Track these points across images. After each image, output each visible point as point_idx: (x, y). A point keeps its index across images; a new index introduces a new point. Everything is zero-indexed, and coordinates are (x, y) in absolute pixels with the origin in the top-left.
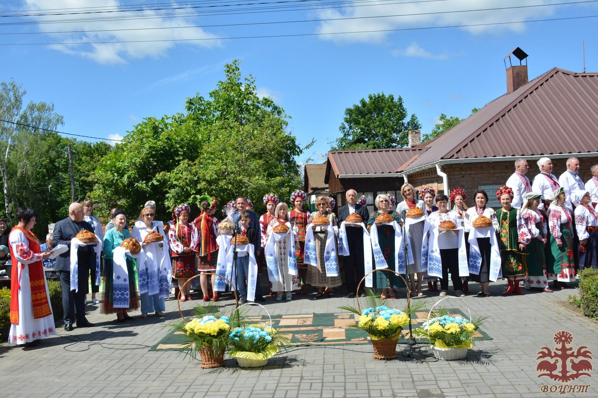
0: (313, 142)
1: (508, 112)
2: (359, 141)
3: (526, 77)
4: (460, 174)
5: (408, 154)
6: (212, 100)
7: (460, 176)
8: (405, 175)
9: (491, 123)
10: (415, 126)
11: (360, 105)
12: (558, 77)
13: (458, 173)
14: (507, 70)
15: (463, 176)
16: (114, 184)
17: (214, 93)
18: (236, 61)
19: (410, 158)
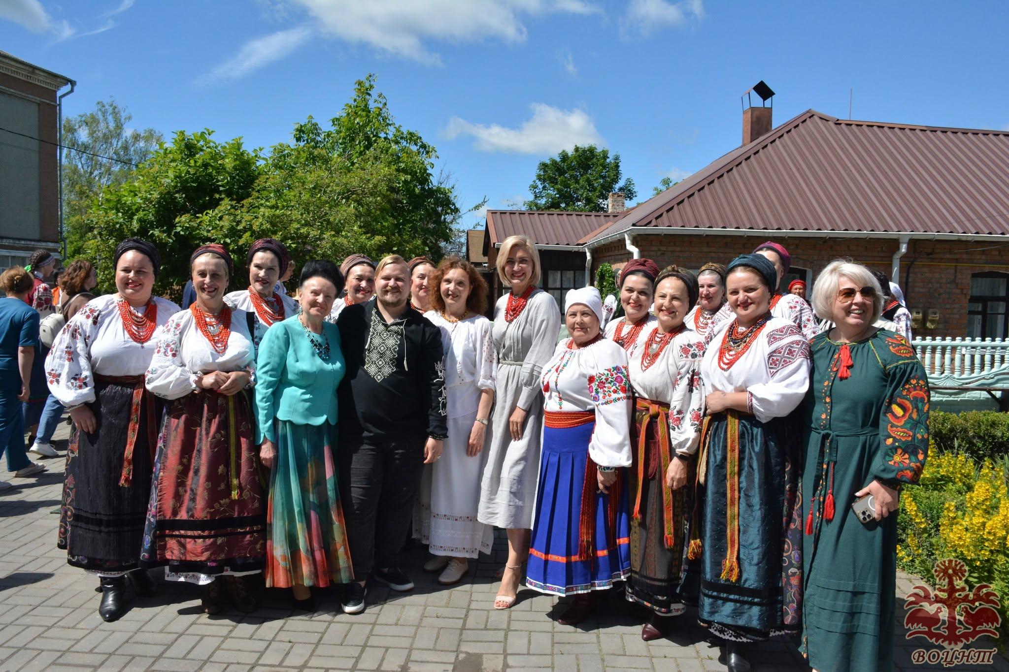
0: (484, 202)
1: (737, 166)
2: (554, 205)
3: (770, 123)
4: (659, 250)
5: (597, 221)
6: (333, 129)
7: (659, 253)
8: (588, 249)
9: (710, 179)
10: (628, 192)
11: (558, 160)
12: (812, 123)
13: (656, 248)
14: (745, 112)
15: (663, 254)
16: (117, 230)
17: (338, 119)
18: (370, 76)
19: (600, 226)
